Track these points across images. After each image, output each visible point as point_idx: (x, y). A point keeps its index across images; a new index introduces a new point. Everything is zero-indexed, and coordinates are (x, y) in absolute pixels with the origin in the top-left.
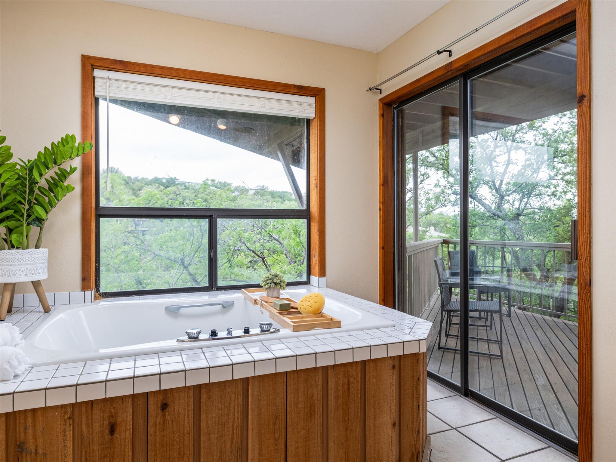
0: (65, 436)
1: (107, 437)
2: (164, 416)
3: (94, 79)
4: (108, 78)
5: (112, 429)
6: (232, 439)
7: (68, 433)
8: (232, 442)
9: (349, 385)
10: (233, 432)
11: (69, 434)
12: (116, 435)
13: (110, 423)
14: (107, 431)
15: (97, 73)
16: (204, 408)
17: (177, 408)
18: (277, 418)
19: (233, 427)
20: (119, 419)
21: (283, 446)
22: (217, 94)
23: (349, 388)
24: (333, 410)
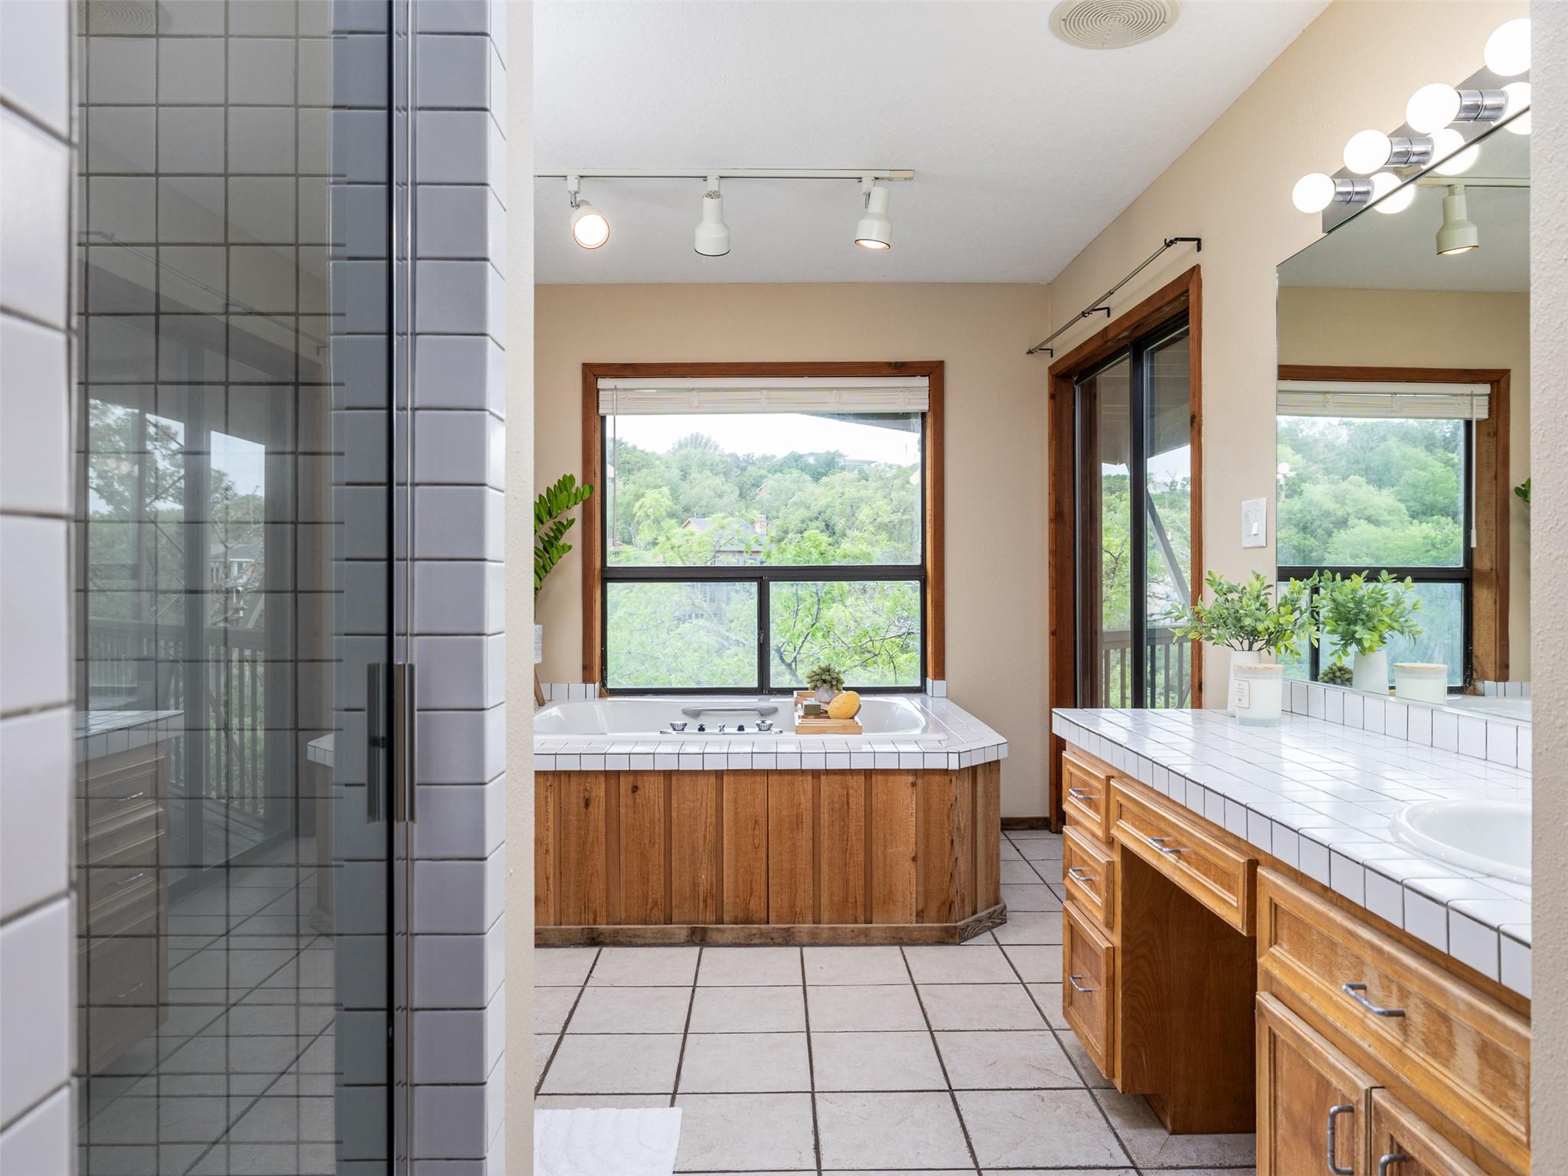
0: (547, 802)
1: (582, 810)
2: (634, 798)
3: (598, 391)
4: (616, 389)
5: (587, 804)
6: (705, 837)
7: (549, 799)
8: (705, 840)
9: (848, 798)
10: (706, 829)
11: (551, 801)
12: (590, 809)
13: (584, 797)
14: (582, 804)
15: (602, 383)
16: (674, 797)
17: (647, 792)
18: (756, 822)
19: (706, 822)
20: (593, 794)
21: (764, 856)
22: (765, 392)
23: (848, 803)
24: (826, 824)
